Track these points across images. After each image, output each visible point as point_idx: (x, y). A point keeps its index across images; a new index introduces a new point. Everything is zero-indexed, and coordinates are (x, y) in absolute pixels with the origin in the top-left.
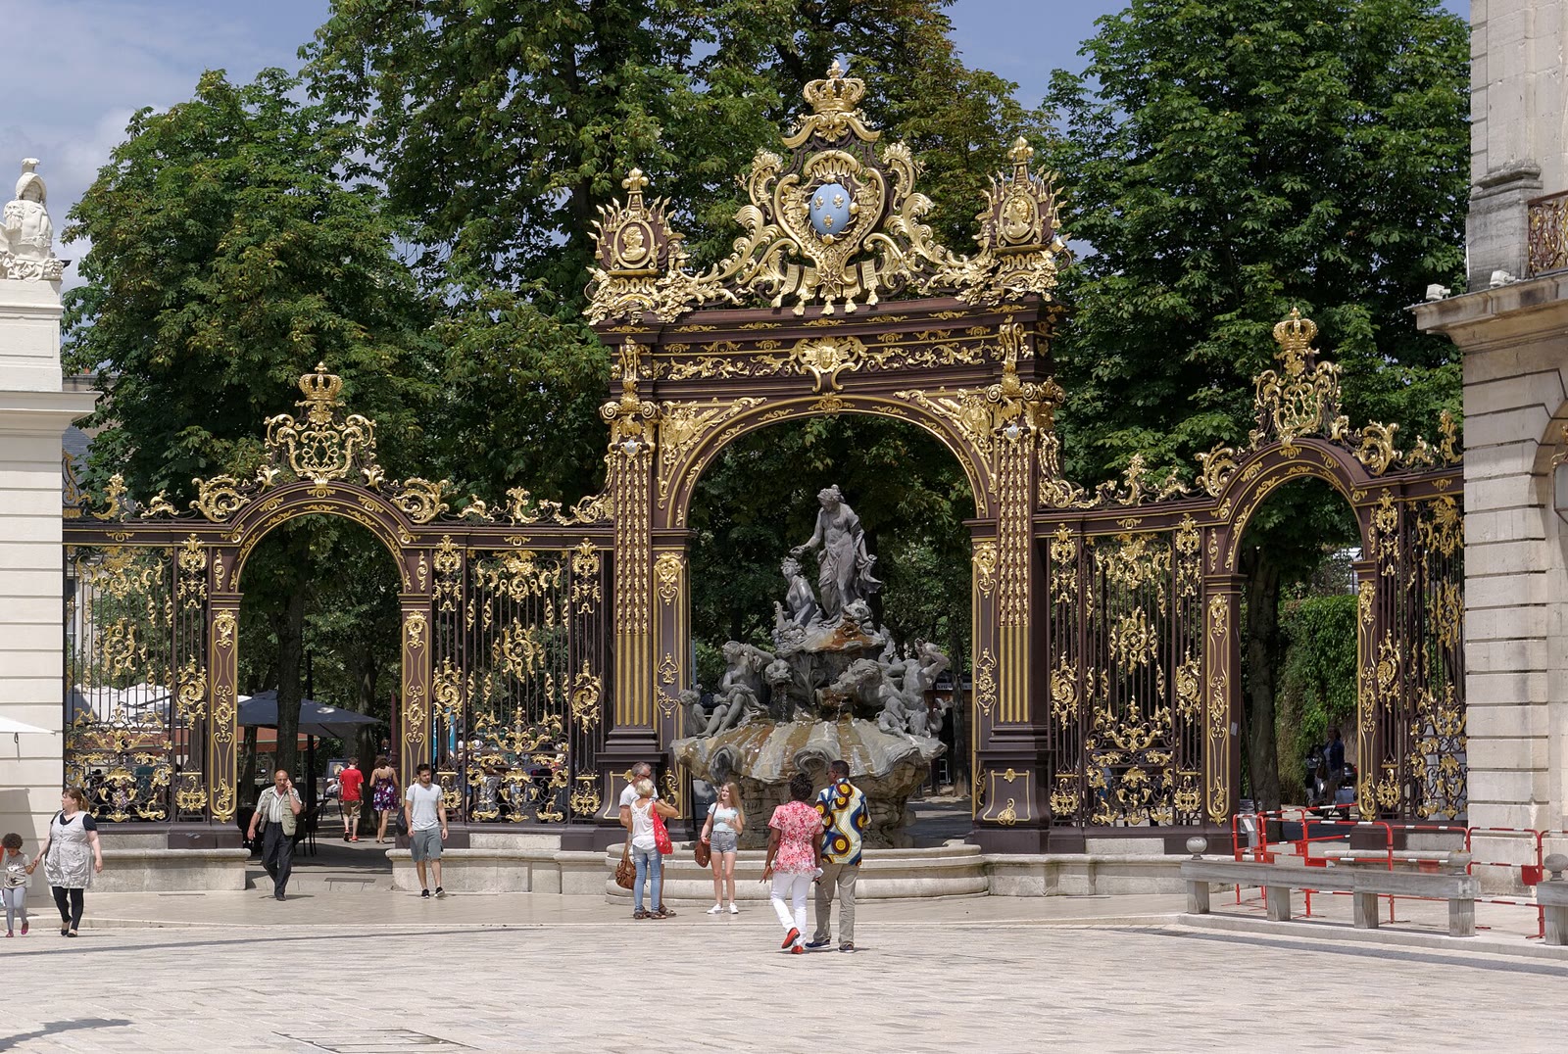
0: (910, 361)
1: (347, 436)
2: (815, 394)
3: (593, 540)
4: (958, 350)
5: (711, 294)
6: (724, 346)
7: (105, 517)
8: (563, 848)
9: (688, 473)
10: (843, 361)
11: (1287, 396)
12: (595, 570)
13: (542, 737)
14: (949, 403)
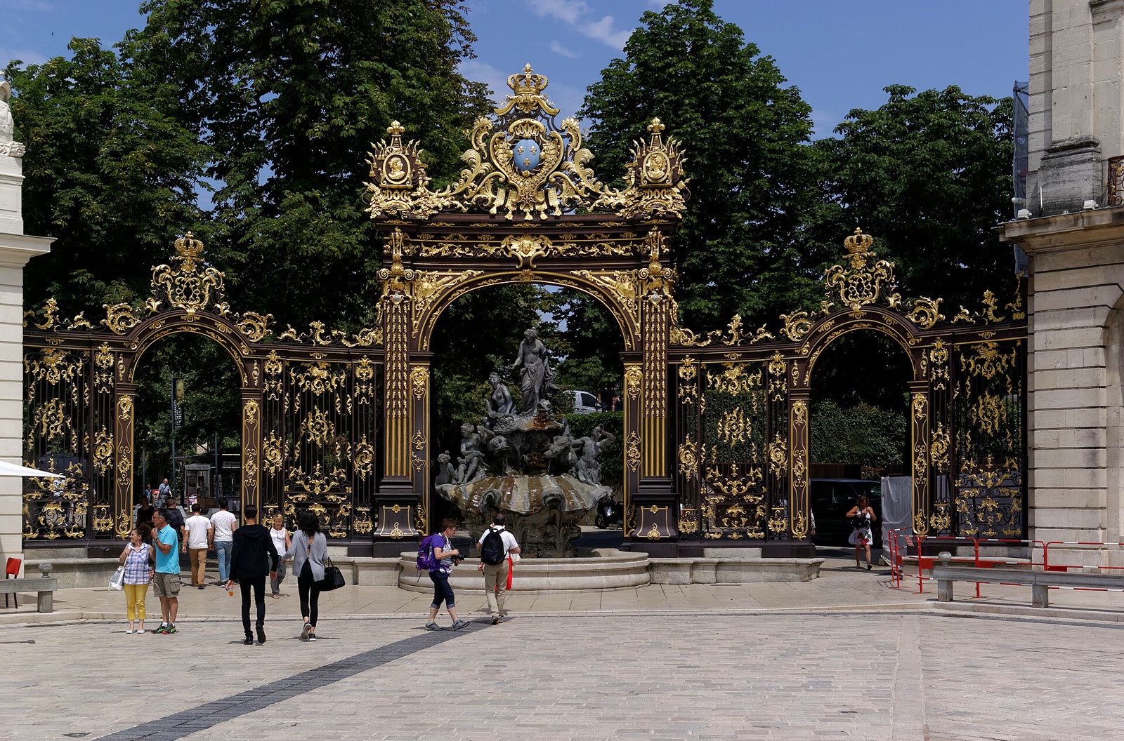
0: (581, 252)
1: (206, 281)
2: (517, 270)
3: (370, 357)
4: (615, 247)
5: (447, 203)
6: (457, 237)
7: (43, 327)
8: (349, 555)
9: (431, 316)
10: (538, 250)
11: (851, 281)
12: (371, 376)
13: (333, 483)
14: (607, 279)
